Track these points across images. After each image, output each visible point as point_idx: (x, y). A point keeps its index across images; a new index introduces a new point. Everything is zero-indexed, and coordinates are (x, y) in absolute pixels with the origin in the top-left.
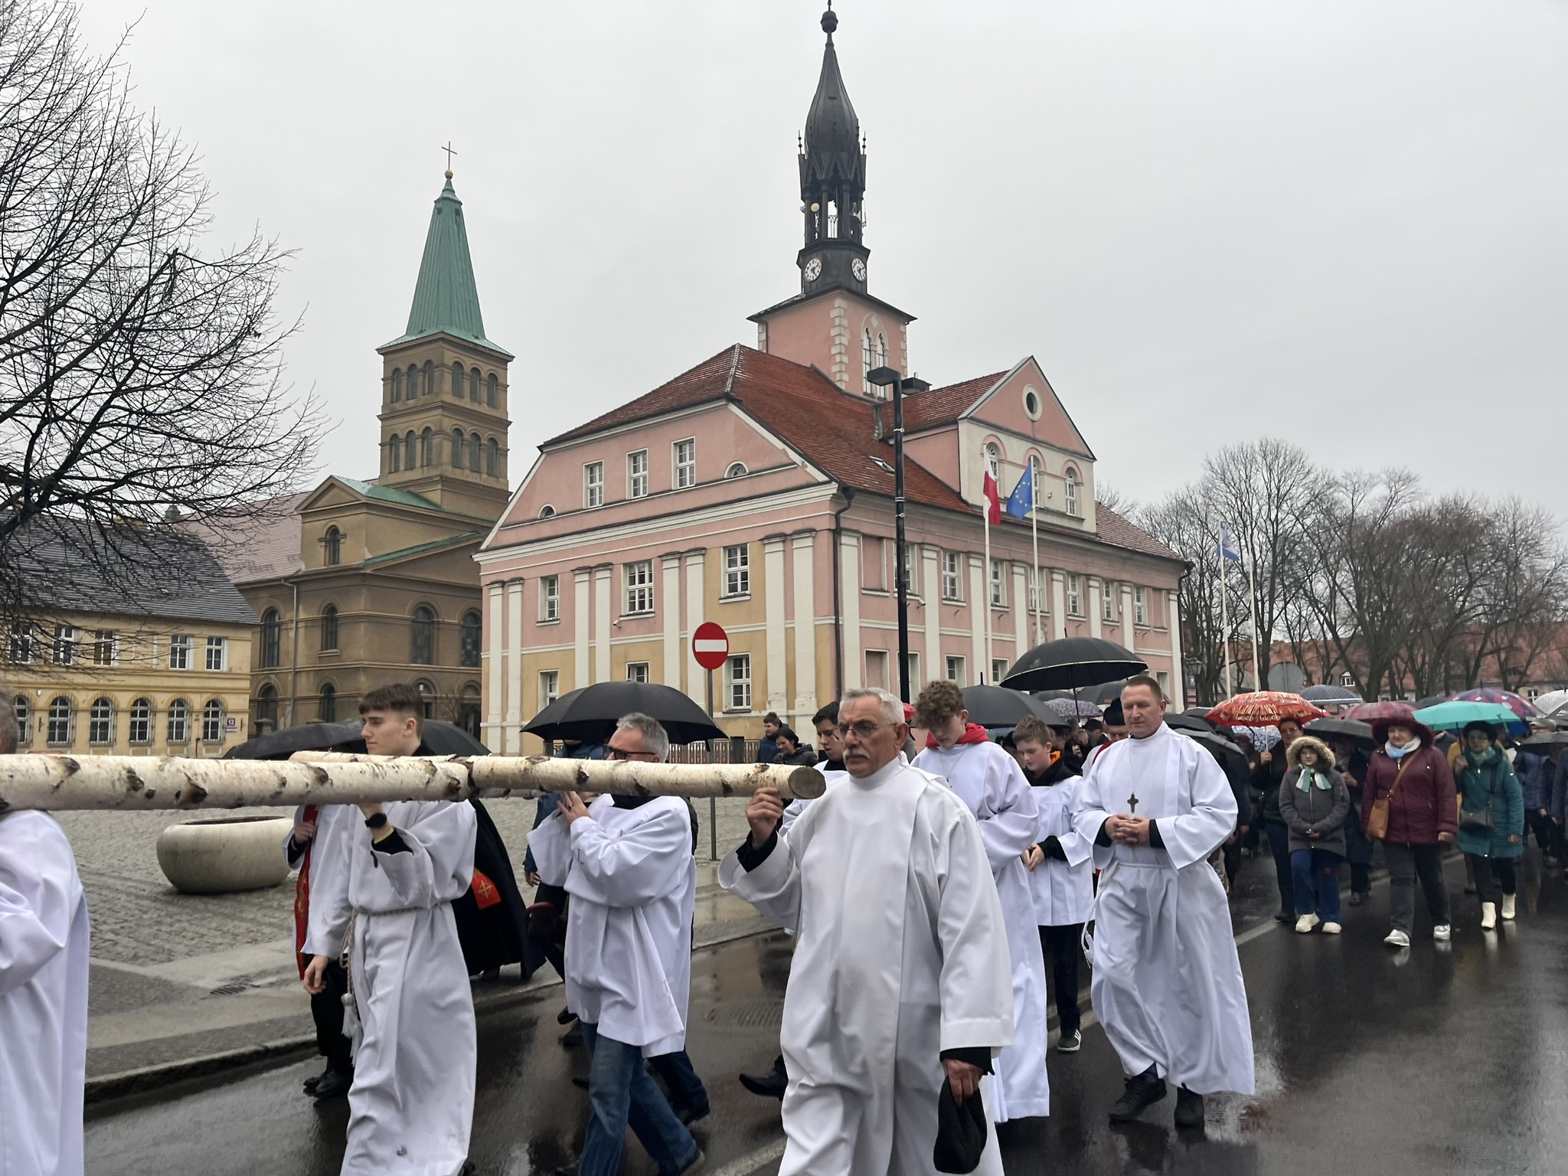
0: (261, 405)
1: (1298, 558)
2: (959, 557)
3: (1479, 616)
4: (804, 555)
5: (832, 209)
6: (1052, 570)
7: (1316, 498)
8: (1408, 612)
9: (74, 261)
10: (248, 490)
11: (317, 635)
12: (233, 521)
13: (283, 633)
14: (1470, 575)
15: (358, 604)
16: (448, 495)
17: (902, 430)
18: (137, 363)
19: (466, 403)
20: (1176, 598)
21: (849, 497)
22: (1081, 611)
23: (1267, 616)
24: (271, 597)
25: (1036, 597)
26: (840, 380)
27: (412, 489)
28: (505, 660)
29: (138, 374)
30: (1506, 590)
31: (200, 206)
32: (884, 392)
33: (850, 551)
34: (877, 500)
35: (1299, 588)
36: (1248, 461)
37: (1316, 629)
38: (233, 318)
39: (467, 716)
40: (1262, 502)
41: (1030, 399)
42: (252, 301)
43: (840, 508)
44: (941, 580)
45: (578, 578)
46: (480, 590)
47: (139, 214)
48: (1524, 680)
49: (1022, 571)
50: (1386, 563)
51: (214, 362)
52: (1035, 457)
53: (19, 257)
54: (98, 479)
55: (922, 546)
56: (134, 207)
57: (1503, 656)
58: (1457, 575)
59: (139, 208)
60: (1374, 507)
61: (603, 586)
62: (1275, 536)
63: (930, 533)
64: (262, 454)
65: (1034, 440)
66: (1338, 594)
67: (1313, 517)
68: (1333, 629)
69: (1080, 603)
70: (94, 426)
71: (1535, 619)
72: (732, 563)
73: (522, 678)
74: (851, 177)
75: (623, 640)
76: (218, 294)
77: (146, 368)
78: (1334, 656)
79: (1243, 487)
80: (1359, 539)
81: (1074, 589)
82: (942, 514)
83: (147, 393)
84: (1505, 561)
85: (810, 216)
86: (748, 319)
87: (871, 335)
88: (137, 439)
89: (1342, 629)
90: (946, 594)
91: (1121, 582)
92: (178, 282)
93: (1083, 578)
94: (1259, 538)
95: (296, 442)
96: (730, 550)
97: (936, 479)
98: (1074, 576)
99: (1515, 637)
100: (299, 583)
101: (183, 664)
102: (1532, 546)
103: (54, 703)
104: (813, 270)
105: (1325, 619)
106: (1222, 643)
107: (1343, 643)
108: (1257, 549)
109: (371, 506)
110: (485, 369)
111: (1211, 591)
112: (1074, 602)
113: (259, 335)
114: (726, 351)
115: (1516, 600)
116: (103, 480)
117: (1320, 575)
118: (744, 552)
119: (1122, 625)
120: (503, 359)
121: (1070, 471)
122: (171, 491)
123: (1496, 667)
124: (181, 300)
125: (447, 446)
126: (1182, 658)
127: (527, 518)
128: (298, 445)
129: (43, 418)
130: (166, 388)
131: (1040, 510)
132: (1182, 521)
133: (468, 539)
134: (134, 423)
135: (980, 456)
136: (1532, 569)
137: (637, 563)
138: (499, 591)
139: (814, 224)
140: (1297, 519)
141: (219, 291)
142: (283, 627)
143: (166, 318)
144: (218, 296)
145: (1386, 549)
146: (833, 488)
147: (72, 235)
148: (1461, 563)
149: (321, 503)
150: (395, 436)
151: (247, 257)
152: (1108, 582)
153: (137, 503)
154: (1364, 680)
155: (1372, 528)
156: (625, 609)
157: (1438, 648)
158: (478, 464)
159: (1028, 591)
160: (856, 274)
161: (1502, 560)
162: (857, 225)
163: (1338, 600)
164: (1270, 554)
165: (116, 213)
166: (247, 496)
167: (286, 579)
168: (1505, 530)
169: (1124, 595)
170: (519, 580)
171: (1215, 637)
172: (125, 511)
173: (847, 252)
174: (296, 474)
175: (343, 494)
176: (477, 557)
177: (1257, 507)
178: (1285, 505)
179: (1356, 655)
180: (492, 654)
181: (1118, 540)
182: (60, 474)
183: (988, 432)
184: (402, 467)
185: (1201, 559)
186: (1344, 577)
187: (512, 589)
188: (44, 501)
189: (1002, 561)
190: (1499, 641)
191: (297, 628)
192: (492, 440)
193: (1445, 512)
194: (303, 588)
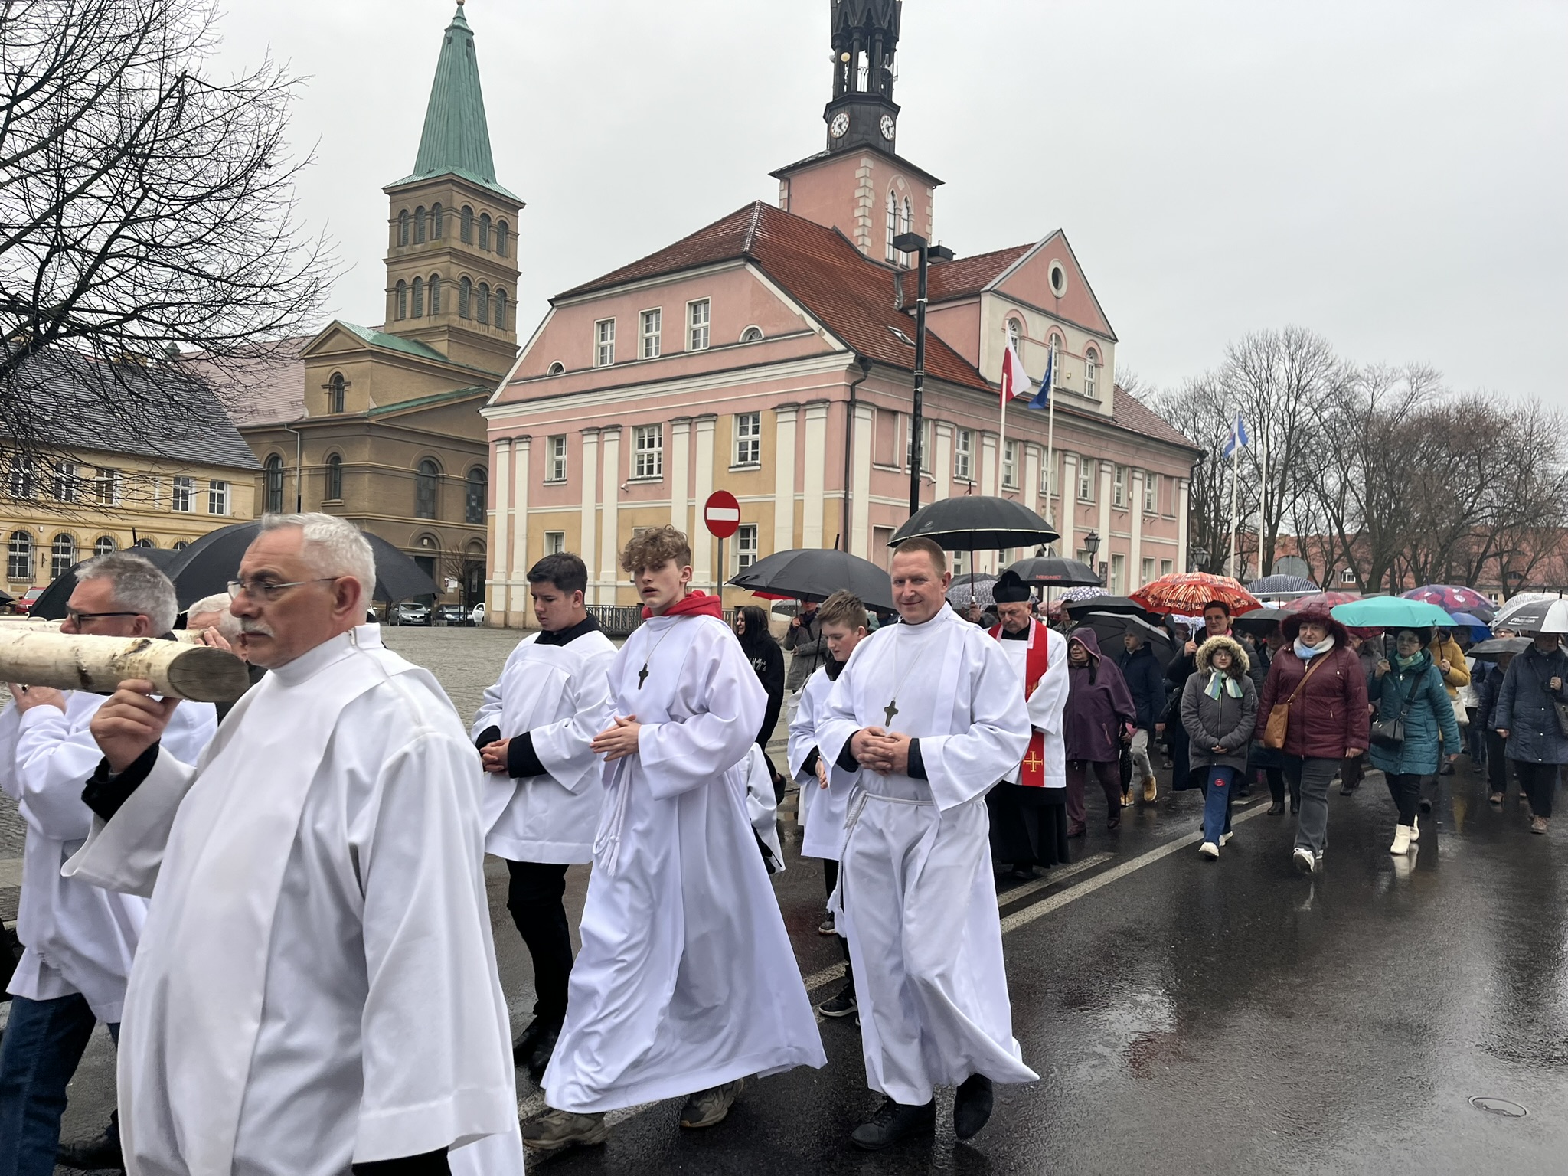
0: (272, 242)
1: (1312, 451)
2: (972, 435)
3: (1486, 518)
4: (817, 425)
5: (863, 60)
6: (1065, 452)
7: (1337, 391)
8: (1416, 510)
9: (80, 80)
10: (259, 331)
11: (321, 484)
12: (244, 362)
13: (286, 480)
14: (1482, 476)
15: (361, 455)
16: (455, 346)
17: (925, 300)
18: (146, 191)
19: (475, 250)
20: (1186, 486)
21: (866, 369)
22: (1091, 496)
23: (1275, 508)
24: (275, 443)
25: (1048, 480)
26: (863, 245)
27: (418, 339)
28: (511, 518)
29: (146, 203)
30: (1516, 493)
31: (210, 26)
32: (907, 259)
33: (864, 425)
34: (894, 373)
35: (1310, 482)
36: (1271, 350)
37: (1323, 525)
38: (244, 147)
39: (470, 573)
40: (1281, 393)
41: (1056, 273)
42: (264, 129)
43: (856, 379)
44: (954, 458)
45: (587, 439)
46: (486, 447)
47: (146, 32)
48: (1524, 583)
49: (1035, 452)
50: (1399, 459)
51: (226, 193)
52: (1057, 335)
53: (22, 74)
54: (105, 312)
55: (936, 422)
56: (142, 25)
57: (1505, 559)
58: (1468, 476)
59: (147, 25)
60: (1393, 402)
61: (611, 449)
62: (1292, 428)
63: (946, 409)
64: (274, 293)
65: (1057, 318)
66: (1349, 490)
67: (1331, 410)
68: (1339, 525)
69: (1091, 489)
70: (103, 256)
71: (1541, 523)
72: (743, 431)
73: (527, 538)
74: (885, 26)
75: (629, 505)
76: (228, 121)
77: (156, 198)
78: (1338, 551)
79: (1263, 376)
80: (1375, 435)
81: (1086, 473)
82: (959, 390)
83: (157, 223)
84: (1518, 464)
85: (839, 66)
86: (771, 174)
87: (896, 199)
88: (145, 272)
89: (1349, 525)
90: (957, 472)
91: (1134, 468)
92: (187, 107)
93: (1096, 462)
94: (1275, 429)
95: (308, 283)
96: (742, 418)
97: (955, 353)
98: (1087, 459)
99: (1520, 541)
100: (302, 429)
101: (185, 506)
102: (1547, 450)
103: (56, 539)
104: (840, 126)
105: (1333, 514)
106: (1228, 534)
107: (1348, 539)
108: (1272, 439)
109: (376, 354)
110: (496, 215)
111: (1222, 481)
112: (1084, 486)
113: (270, 167)
114: (746, 208)
115: (1524, 504)
116: (110, 313)
117: (1332, 469)
118: (756, 420)
119: (1131, 511)
120: (514, 206)
121: (1091, 352)
122: (180, 328)
123: (1497, 570)
124: (190, 126)
125: (455, 294)
126: (1188, 547)
127: (534, 374)
128: (310, 286)
129: (52, 246)
130: (175, 219)
131: (1057, 390)
132: (1199, 409)
133: (474, 393)
134: (141, 254)
135: (1001, 332)
136: (1544, 472)
137: (647, 426)
138: (506, 448)
139: (843, 75)
140: (1315, 412)
141: (228, 117)
142: (287, 474)
143: (175, 144)
144: (227, 123)
145: (1401, 446)
146: (850, 358)
147: (78, 53)
148: (1474, 464)
149: (324, 349)
150: (401, 282)
151: (257, 82)
152: (1120, 467)
153: (146, 339)
154: (1365, 577)
155: (1389, 424)
156: (633, 473)
157: (1442, 548)
158: (486, 316)
159: (1040, 473)
160: (885, 132)
161: (1516, 462)
162: (888, 79)
163: (1347, 496)
164: (1284, 446)
165: (123, 31)
166: (258, 337)
167: (289, 425)
168: (1522, 432)
169: (1135, 481)
170: (526, 438)
171: (1222, 528)
172: (134, 346)
173: (877, 108)
174: (306, 317)
175: (348, 340)
176: (484, 412)
177: (1276, 397)
178: (1304, 397)
179: (1359, 552)
180: (498, 511)
181: (1133, 426)
182: (68, 305)
183: (1011, 306)
184: (408, 314)
185: (1215, 448)
186: (1356, 474)
187: (519, 447)
188: (53, 334)
189: (1016, 441)
190: (1503, 543)
191: (300, 476)
192: (501, 291)
193: (1463, 411)
194: (307, 435)
